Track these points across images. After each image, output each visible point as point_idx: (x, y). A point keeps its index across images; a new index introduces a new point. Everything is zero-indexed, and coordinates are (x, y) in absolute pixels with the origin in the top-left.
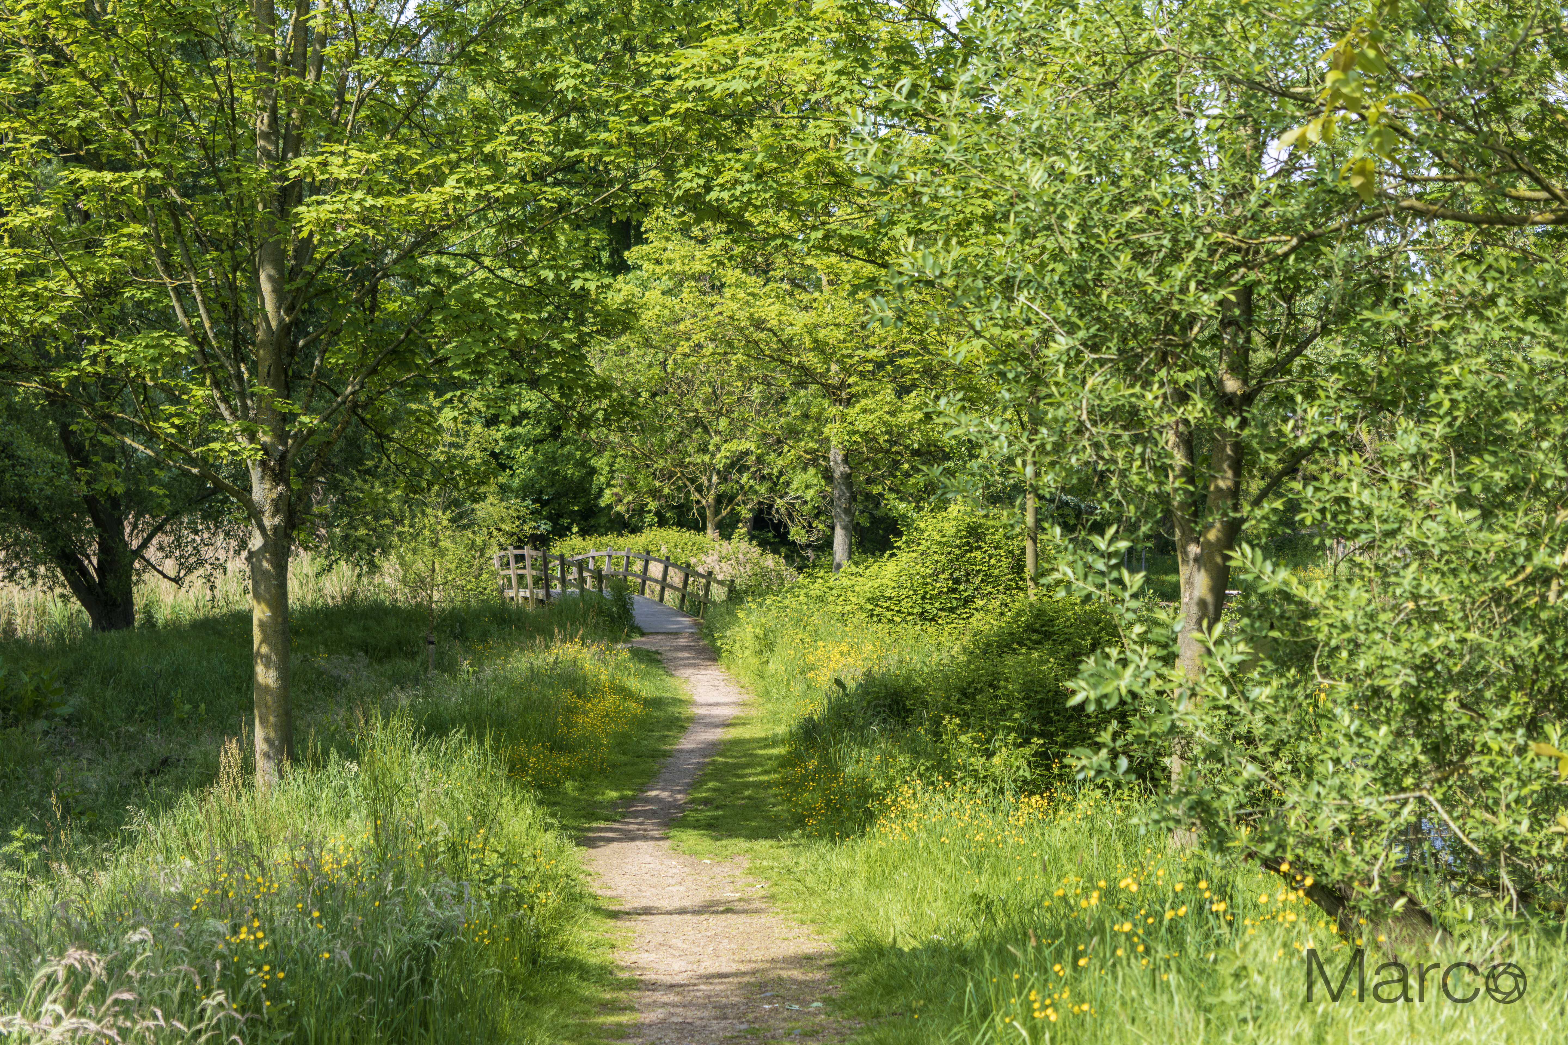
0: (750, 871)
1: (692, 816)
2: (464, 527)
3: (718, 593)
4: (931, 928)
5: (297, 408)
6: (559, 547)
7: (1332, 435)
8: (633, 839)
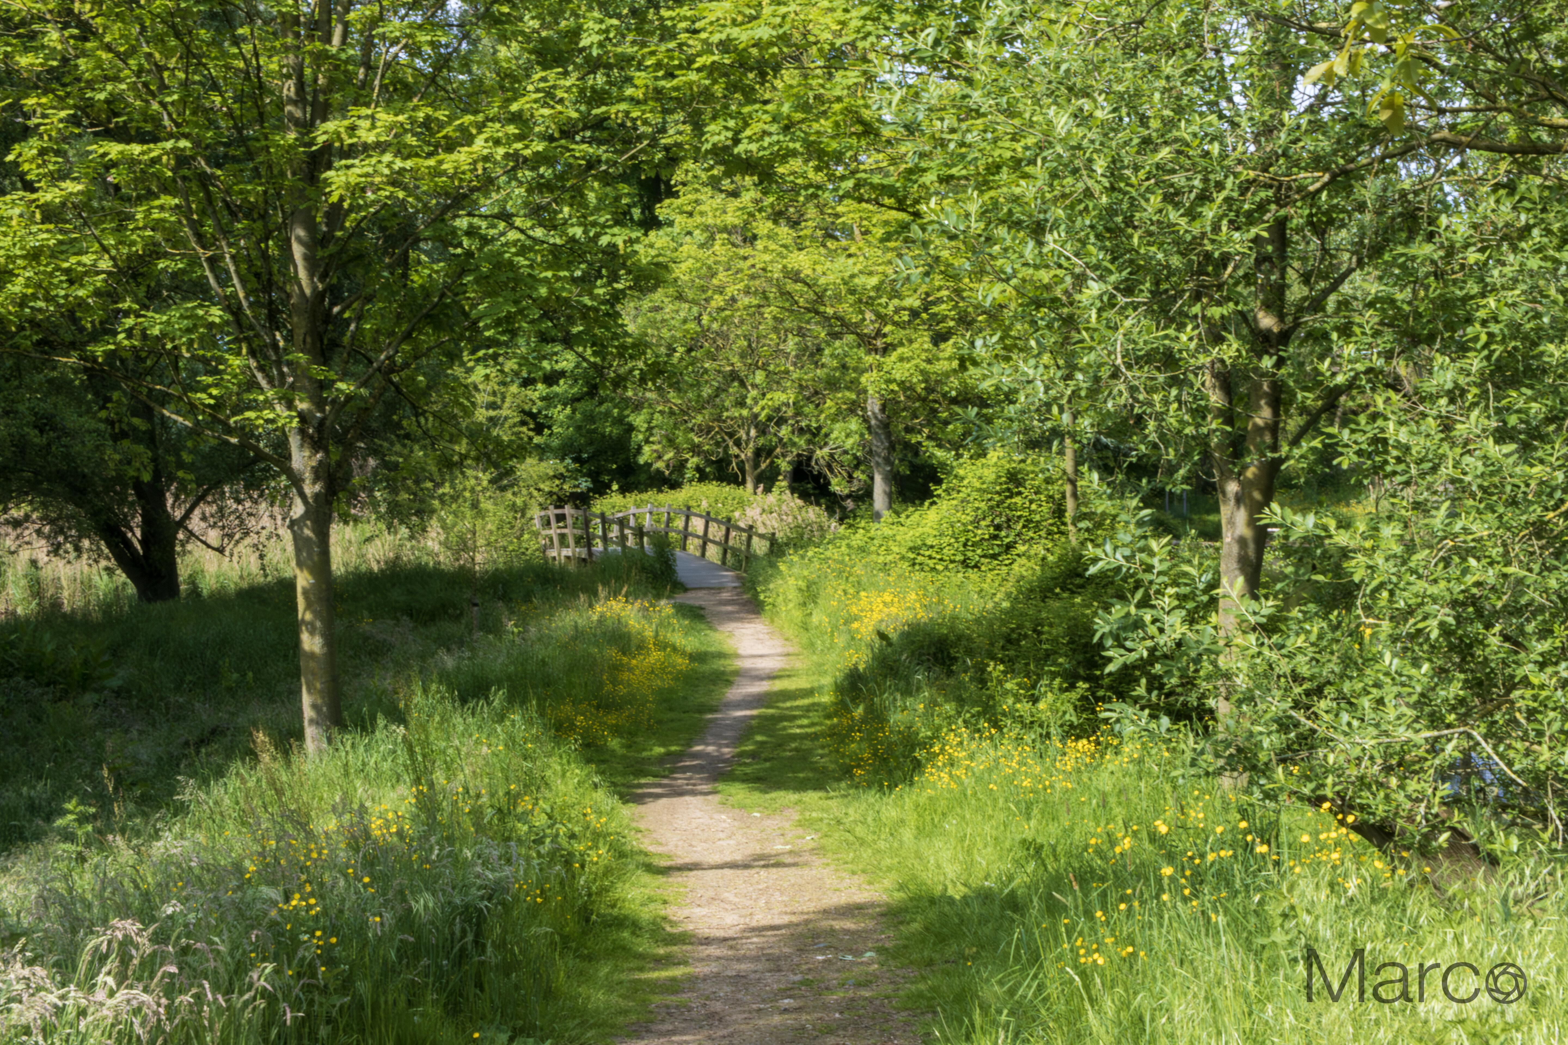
0: (800, 824)
1: (739, 771)
2: (503, 489)
3: (760, 547)
4: (981, 875)
5: (332, 375)
6: (600, 505)
7: (1369, 370)
8: (681, 794)
